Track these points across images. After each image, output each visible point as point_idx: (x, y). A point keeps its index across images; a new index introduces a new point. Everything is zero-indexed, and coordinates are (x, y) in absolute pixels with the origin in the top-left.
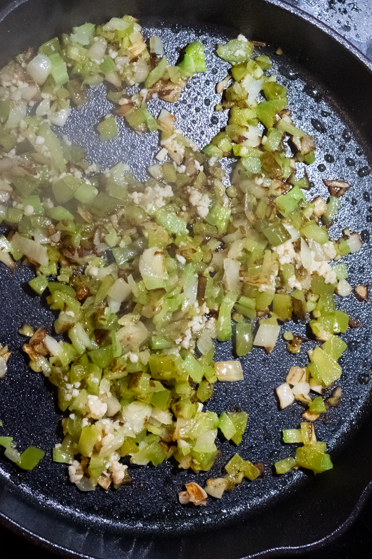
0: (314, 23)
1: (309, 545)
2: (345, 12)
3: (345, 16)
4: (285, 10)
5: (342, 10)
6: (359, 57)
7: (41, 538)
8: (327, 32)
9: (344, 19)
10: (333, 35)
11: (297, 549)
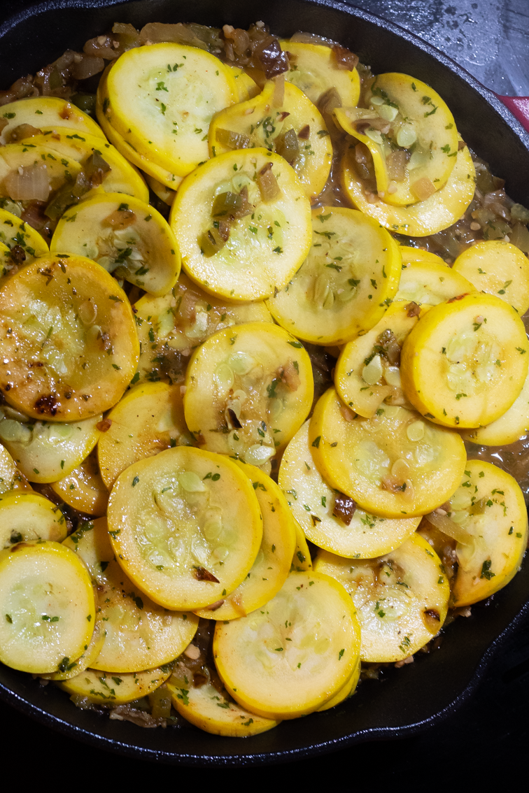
0: (409, 39)
1: (413, 725)
2: (456, 25)
3: (456, 31)
4: (369, 23)
5: (452, 23)
6: (469, 82)
7: (58, 720)
8: (426, 50)
9: (454, 34)
10: (434, 54)
11: (397, 730)
